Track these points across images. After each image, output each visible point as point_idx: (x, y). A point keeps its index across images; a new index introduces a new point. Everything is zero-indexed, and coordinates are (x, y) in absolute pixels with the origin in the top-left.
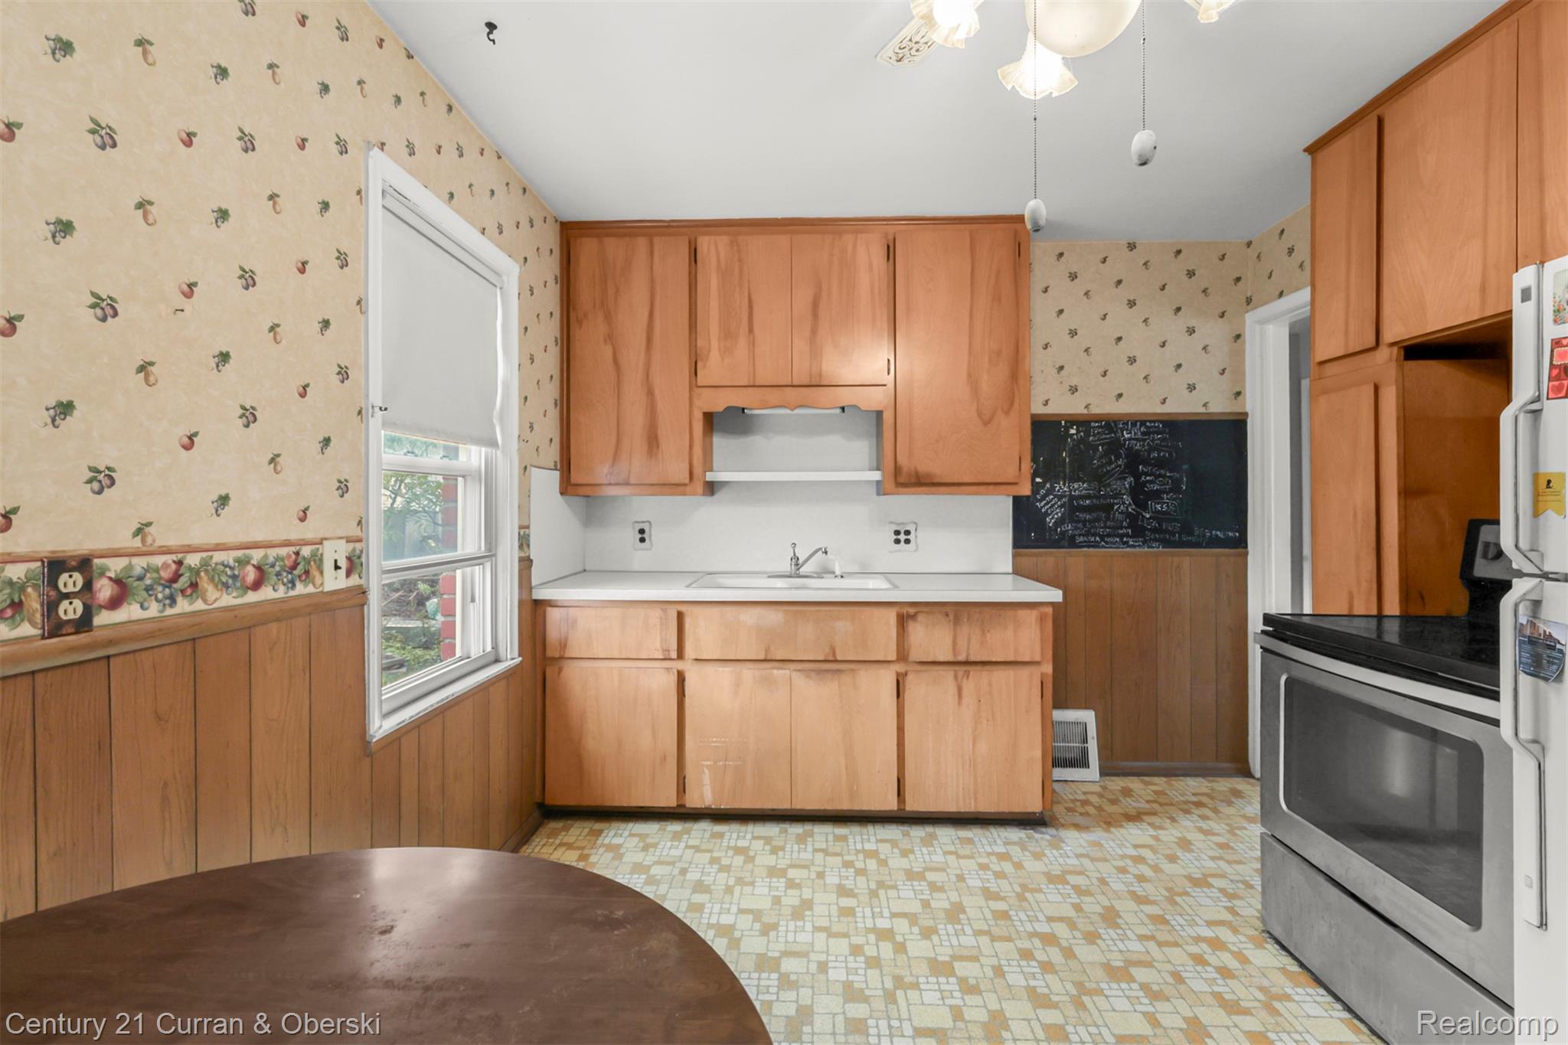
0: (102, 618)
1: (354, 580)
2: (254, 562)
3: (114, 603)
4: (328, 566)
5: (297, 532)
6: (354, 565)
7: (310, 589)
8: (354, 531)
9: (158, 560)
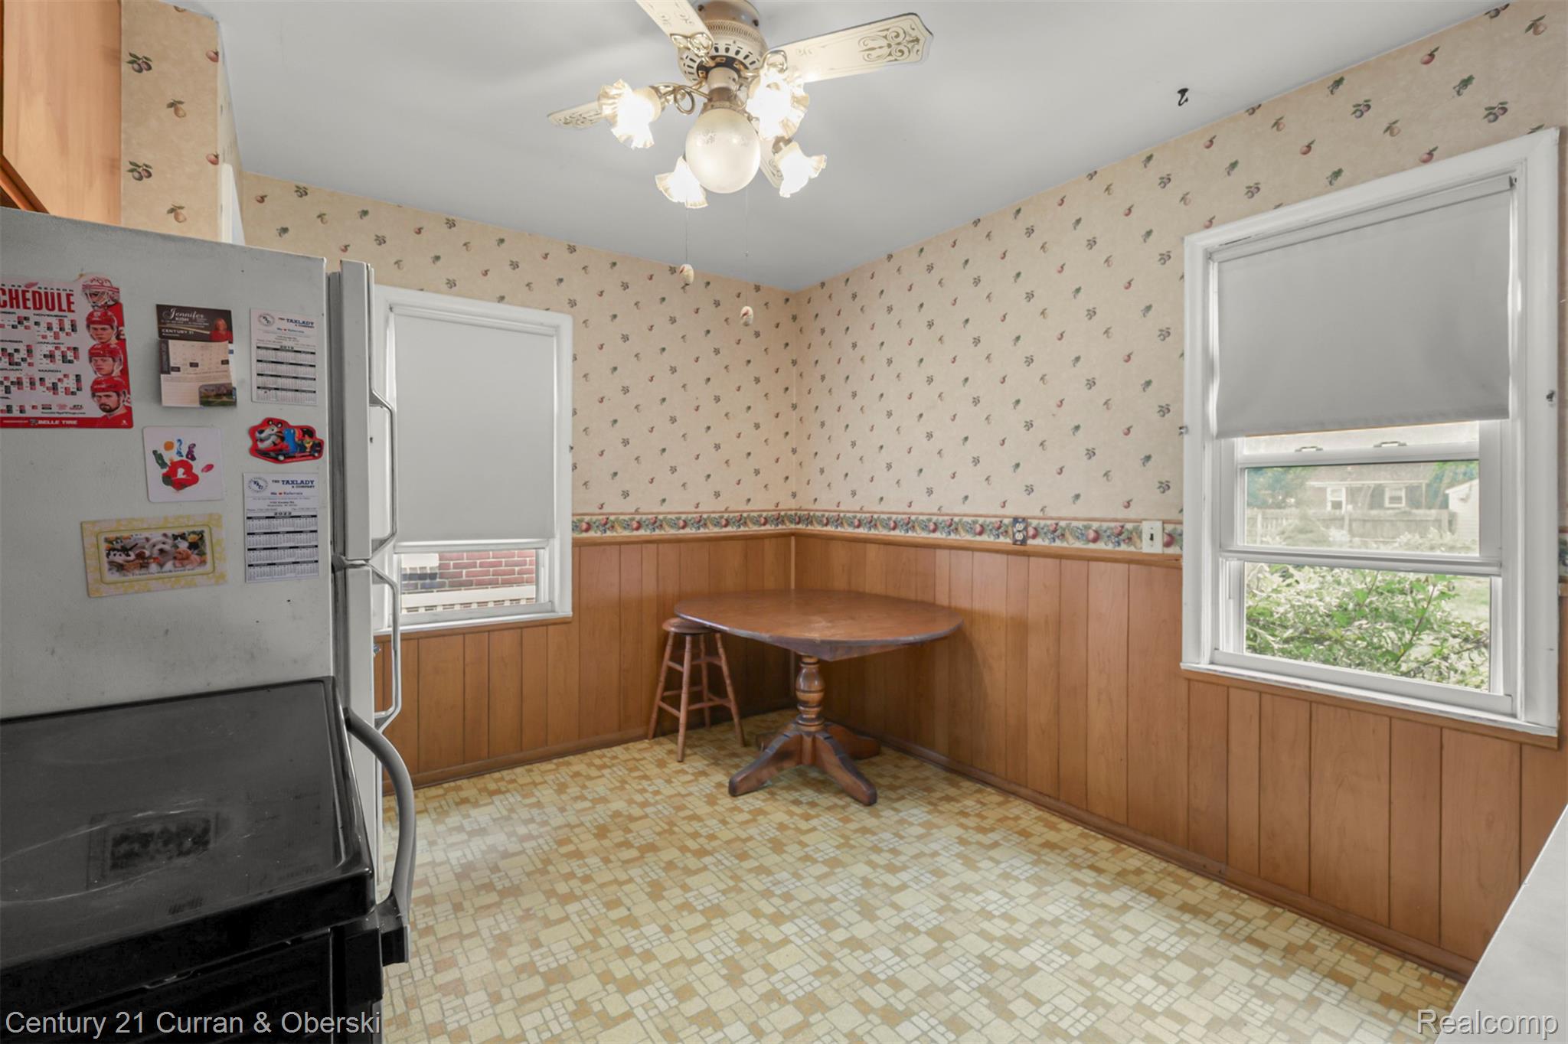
0: (1030, 542)
1: (1172, 550)
2: (1094, 528)
3: (1034, 537)
4: (1146, 537)
5: (1122, 514)
6: (1172, 539)
7: (1132, 549)
8: (1173, 515)
9: (1049, 522)
